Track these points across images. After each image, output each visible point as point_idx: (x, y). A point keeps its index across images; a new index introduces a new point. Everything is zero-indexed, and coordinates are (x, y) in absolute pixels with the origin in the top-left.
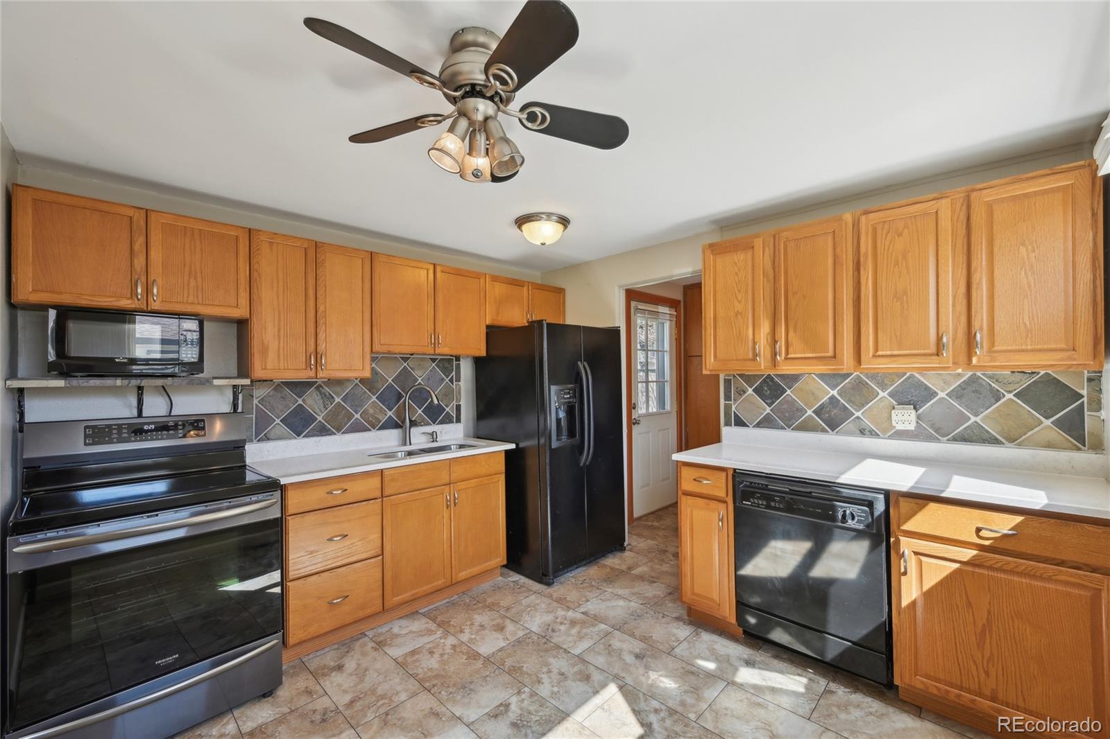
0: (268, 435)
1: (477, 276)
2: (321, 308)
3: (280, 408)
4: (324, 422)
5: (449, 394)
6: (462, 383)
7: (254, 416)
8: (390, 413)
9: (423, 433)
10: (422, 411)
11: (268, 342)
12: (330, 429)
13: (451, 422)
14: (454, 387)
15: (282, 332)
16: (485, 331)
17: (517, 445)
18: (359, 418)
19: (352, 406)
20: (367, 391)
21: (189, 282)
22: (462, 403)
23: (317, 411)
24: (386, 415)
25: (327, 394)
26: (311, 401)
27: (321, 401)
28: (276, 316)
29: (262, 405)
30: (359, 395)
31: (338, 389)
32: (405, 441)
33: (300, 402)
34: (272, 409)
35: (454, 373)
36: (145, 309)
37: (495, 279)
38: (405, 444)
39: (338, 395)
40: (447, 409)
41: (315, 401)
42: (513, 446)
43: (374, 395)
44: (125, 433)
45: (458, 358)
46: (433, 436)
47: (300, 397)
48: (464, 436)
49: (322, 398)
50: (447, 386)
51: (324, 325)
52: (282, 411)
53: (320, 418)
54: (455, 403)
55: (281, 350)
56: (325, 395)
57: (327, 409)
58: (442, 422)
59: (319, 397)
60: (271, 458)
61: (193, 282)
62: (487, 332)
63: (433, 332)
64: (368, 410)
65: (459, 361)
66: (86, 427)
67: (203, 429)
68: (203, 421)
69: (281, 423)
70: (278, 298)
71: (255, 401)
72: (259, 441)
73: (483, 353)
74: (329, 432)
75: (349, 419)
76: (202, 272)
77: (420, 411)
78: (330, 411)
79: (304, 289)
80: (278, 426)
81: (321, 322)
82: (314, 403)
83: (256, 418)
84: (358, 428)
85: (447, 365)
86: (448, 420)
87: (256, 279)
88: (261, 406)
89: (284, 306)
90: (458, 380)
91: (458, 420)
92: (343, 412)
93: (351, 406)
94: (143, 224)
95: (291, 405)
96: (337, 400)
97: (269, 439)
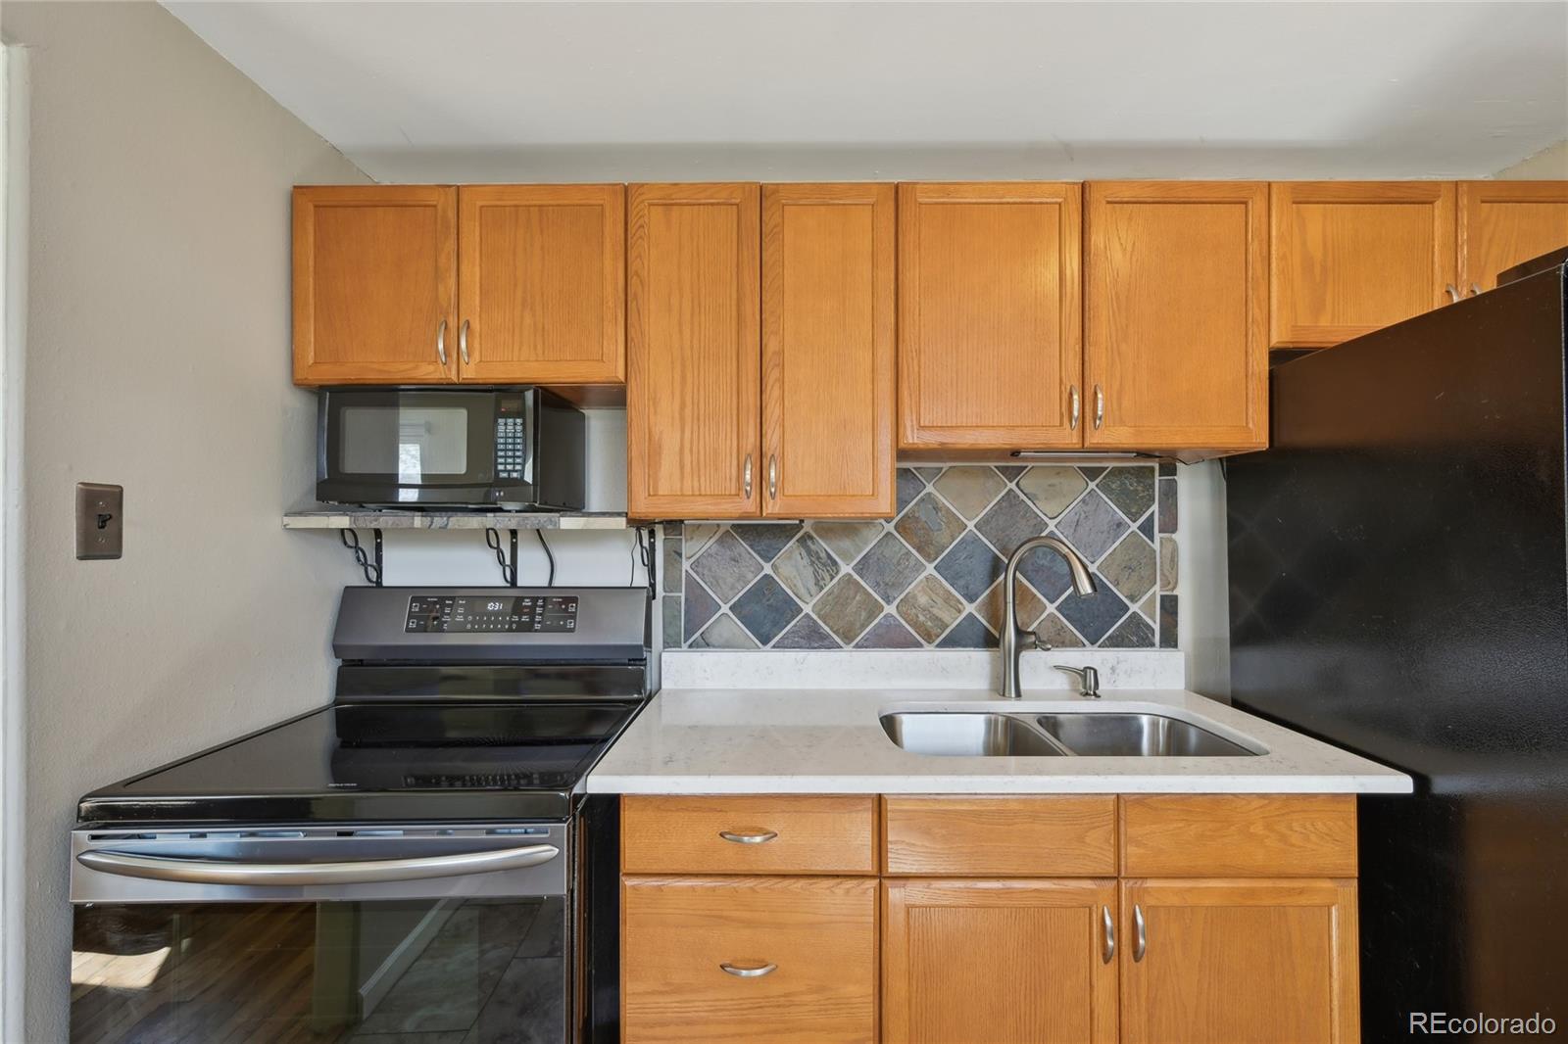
0: (707, 635)
1: (1237, 197)
2: (772, 346)
3: (730, 580)
4: (815, 617)
5: (1140, 565)
6: (1183, 537)
7: (683, 595)
8: (970, 608)
9: (1057, 667)
10: (1057, 608)
11: (661, 433)
12: (828, 636)
13: (1145, 642)
14: (1156, 546)
15: (688, 411)
16: (1267, 368)
17: (1421, 781)
18: (894, 612)
19: (878, 584)
20: (914, 551)
21: (522, 318)
22: (1184, 592)
23: (803, 591)
24: (960, 611)
25: (823, 555)
26: (789, 569)
27: (811, 569)
28: (677, 377)
29: (696, 572)
30: (895, 561)
31: (846, 544)
32: (1006, 682)
33: (768, 569)
34: (715, 583)
35: (1155, 507)
36: (456, 381)
37: (1306, 195)
38: (1003, 694)
39: (847, 558)
40: (1134, 608)
41: (798, 570)
42: (1401, 784)
43: (930, 562)
44: (460, 614)
45: (1169, 469)
46: (1085, 678)
47: (768, 559)
48: (1188, 688)
49: (813, 563)
50: (1132, 543)
51: (777, 385)
52: (732, 588)
53: (807, 609)
54: (1157, 590)
55: (687, 451)
56: (819, 558)
57: (822, 588)
58: (1116, 642)
59: (806, 561)
60: (709, 685)
61: (528, 320)
62: (1271, 372)
63: (1076, 383)
64: (915, 597)
65: (1173, 472)
66: (414, 600)
67: (573, 616)
68: (574, 600)
69: (730, 614)
70: (681, 332)
71: (686, 565)
72: (690, 646)
73: (1258, 438)
74: (826, 642)
75: (871, 616)
76: (542, 295)
77: (1051, 608)
78: (829, 594)
79: (734, 302)
80: (725, 621)
81: (772, 376)
82: (795, 573)
83: (686, 599)
84: (891, 639)
85: (1132, 484)
86: (1136, 636)
87: (635, 295)
88: (695, 575)
89: (692, 348)
90: (1170, 525)
91: (1170, 640)
92: (858, 598)
93: (876, 585)
94: (451, 215)
95: (750, 576)
96: (846, 569)
97: (708, 645)
